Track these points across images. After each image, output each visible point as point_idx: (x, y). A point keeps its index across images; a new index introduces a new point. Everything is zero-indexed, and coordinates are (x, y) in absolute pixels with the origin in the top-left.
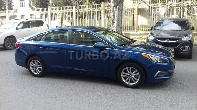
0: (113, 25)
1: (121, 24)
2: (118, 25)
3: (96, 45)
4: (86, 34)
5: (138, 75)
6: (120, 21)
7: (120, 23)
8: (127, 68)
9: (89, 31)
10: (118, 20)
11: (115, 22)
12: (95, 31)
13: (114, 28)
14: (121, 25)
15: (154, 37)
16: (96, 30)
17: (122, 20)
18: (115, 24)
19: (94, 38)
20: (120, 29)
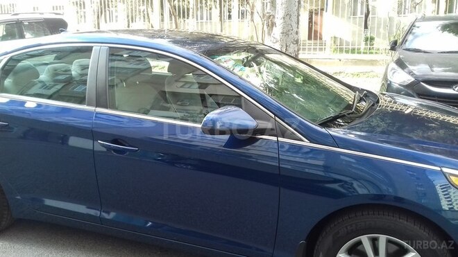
0: (269, 34)
1: (295, 30)
2: (285, 33)
3: (214, 121)
6: (294, 19)
7: (295, 25)
9: (190, 52)
10: (288, 15)
11: (279, 21)
14: (297, 33)
17: (299, 15)
18: (277, 31)
20: (292, 45)
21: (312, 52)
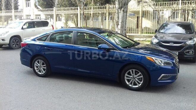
0: (117, 27)
1: (125, 26)
2: (122, 27)
3: (100, 47)
4: (91, 36)
5: (142, 78)
6: (125, 23)
7: (125, 25)
8: (131, 71)
9: (94, 32)
10: (122, 22)
11: (120, 24)
12: (100, 33)
13: (118, 30)
14: (125, 27)
15: (158, 40)
16: (100, 31)
17: (126, 22)
18: (119, 26)
19: (99, 39)
20: (124, 31)
21: (130, 33)
